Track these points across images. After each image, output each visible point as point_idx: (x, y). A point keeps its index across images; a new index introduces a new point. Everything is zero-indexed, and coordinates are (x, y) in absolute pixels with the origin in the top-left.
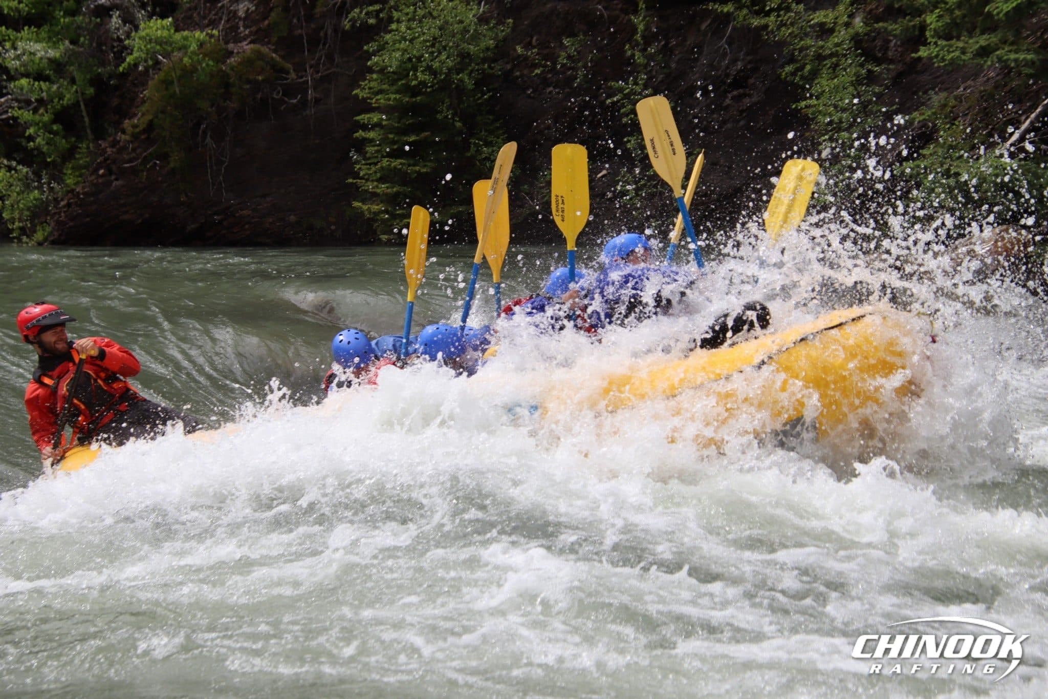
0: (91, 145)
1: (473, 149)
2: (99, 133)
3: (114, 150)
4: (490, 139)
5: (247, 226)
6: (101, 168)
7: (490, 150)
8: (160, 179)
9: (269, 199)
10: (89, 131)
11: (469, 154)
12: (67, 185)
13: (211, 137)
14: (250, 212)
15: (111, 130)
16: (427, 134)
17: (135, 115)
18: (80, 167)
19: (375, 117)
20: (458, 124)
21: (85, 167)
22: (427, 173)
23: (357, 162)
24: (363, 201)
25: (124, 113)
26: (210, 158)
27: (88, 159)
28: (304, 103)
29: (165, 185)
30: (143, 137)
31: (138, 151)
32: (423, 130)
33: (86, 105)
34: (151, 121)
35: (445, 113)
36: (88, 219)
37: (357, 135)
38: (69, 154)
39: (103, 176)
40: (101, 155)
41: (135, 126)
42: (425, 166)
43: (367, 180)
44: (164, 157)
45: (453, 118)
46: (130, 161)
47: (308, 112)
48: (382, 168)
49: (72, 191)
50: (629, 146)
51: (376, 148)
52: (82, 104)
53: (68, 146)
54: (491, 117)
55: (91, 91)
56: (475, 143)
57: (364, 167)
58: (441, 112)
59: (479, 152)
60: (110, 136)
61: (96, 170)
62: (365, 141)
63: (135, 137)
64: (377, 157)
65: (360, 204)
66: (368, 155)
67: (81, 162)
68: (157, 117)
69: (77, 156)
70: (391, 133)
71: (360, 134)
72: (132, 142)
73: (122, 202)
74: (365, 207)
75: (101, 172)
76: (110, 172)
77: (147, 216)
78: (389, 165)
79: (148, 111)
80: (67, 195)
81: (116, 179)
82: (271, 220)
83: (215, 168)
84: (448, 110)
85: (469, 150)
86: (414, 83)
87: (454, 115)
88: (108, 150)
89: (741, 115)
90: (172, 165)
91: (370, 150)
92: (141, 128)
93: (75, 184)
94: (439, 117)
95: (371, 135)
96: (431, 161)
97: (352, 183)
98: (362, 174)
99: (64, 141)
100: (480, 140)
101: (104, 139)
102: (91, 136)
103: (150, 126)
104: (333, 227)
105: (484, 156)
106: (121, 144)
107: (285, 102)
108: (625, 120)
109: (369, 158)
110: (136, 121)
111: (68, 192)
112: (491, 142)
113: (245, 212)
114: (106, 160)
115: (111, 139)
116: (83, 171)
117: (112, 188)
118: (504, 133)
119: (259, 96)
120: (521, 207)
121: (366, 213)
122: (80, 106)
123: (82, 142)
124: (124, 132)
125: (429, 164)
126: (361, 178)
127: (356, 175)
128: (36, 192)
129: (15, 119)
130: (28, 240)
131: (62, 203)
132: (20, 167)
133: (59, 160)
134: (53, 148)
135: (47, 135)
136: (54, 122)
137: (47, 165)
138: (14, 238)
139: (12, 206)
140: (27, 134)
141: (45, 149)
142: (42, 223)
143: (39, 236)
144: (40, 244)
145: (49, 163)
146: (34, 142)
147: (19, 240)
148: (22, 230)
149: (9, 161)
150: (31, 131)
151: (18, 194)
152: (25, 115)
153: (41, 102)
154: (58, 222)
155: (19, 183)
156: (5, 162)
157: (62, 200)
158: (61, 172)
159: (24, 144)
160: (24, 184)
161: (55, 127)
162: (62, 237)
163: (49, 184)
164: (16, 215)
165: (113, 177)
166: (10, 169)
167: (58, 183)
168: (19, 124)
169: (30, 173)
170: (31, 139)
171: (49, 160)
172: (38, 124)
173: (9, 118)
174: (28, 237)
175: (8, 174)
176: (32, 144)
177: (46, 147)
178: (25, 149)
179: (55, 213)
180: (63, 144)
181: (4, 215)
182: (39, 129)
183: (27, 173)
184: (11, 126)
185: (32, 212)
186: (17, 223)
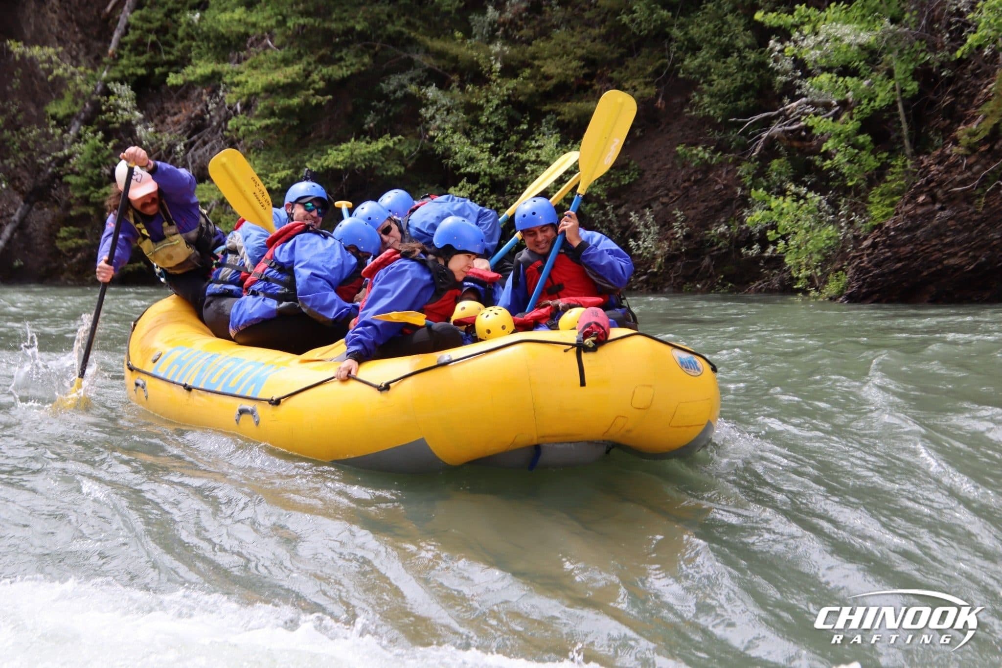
0: (909, 162)
2: (921, 146)
3: (942, 168)
6: (922, 193)
10: (907, 142)
12: (873, 219)
15: (937, 140)
17: (974, 118)
18: (893, 193)
21: (899, 193)
25: (958, 115)
27: (903, 182)
30: (983, 149)
31: (976, 168)
33: (906, 108)
34: (997, 126)
36: (899, 265)
38: (877, 176)
39: (923, 204)
40: (922, 176)
41: (973, 134)
46: (963, 183)
49: (880, 226)
52: (900, 105)
53: (879, 164)
55: (913, 86)
60: (936, 148)
61: (914, 197)
63: (972, 148)
67: (893, 186)
69: (889, 178)
72: (967, 156)
73: (948, 240)
75: (921, 199)
76: (934, 199)
77: (983, 260)
79: (992, 112)
80: (872, 231)
81: (942, 209)
88: (933, 168)
92: (982, 136)
93: (884, 217)
99: (872, 157)
101: (929, 154)
102: (909, 151)
103: (994, 134)
106: (952, 159)
110: (974, 127)
111: (874, 228)
114: (928, 182)
115: (938, 152)
116: (896, 198)
117: (935, 221)
122: (896, 109)
123: (896, 158)
124: (956, 142)
128: (831, 227)
129: (809, 129)
130: (817, 294)
131: (866, 243)
132: (810, 195)
133: (864, 185)
134: (856, 167)
135: (850, 150)
136: (860, 131)
137: (846, 191)
138: (798, 290)
139: (799, 247)
140: (824, 149)
141: (845, 169)
142: (836, 271)
143: (832, 288)
144: (832, 299)
145: (851, 187)
146: (831, 159)
147: (805, 292)
148: (810, 278)
149: (797, 186)
150: (829, 145)
151: (807, 232)
152: (822, 124)
153: (844, 104)
154: (859, 270)
155: (810, 216)
156: (793, 188)
157: (865, 238)
158: (865, 199)
159: (817, 163)
160: (815, 217)
161: (861, 139)
162: (864, 291)
163: (849, 216)
164: (804, 260)
165: (938, 206)
166: (798, 197)
167: (861, 216)
168: (814, 135)
169: (824, 202)
170: (827, 155)
171: (850, 184)
172: (839, 135)
173: (801, 129)
174: (817, 289)
175: (795, 204)
176: (828, 162)
177: (848, 166)
178: (819, 170)
179: (854, 257)
180: (871, 162)
181: (786, 260)
182: (840, 142)
183: (820, 201)
184: (803, 139)
185: (824, 255)
186: (803, 271)
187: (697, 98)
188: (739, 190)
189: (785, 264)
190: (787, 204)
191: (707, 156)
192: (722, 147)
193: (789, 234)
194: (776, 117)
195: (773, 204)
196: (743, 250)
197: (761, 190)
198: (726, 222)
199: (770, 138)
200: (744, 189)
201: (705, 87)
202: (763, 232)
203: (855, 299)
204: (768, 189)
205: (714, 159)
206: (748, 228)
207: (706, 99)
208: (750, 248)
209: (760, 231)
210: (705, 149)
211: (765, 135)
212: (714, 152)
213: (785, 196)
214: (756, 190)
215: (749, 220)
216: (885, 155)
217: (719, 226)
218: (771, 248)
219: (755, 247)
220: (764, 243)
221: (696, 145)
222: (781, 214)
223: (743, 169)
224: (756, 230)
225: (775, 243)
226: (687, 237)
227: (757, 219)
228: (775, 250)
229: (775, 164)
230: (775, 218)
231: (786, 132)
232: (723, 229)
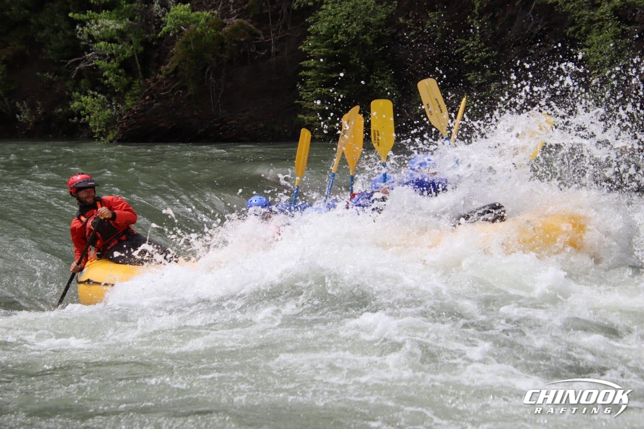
0: (141, 81)
1: (372, 82)
2: (146, 75)
3: (155, 84)
4: (384, 75)
5: (234, 130)
6: (147, 95)
8: (182, 102)
9: (247, 113)
10: (140, 73)
11: (369, 85)
12: (127, 106)
13: (213, 76)
14: (236, 122)
15: (153, 72)
17: (168, 63)
18: (135, 95)
19: (312, 62)
20: (363, 67)
21: (138, 95)
23: (301, 90)
24: (305, 114)
25: (160, 62)
26: (212, 88)
27: (139, 90)
28: (269, 55)
29: (185, 105)
30: (172, 76)
31: (170, 85)
33: (139, 58)
34: (177, 67)
35: (355, 59)
36: (139, 127)
37: (301, 74)
38: (127, 88)
39: (148, 100)
40: (147, 87)
41: (167, 70)
43: (307, 101)
44: (185, 88)
45: (360, 63)
46: (165, 91)
47: (271, 60)
48: (316, 94)
49: (130, 109)
50: (469, 79)
51: (313, 82)
52: (136, 56)
53: (128, 82)
54: (383, 62)
55: (141, 49)
56: (373, 78)
57: (305, 93)
58: (353, 59)
59: (375, 83)
60: (153, 76)
61: (144, 97)
62: (305, 77)
63: (167, 76)
64: (313, 87)
65: (303, 116)
66: (307, 86)
67: (135, 92)
68: (180, 64)
69: (133, 88)
70: (322, 72)
71: (303, 73)
72: (165, 79)
73: (159, 116)
74: (306, 118)
75: (147, 97)
76: (152, 98)
77: (175, 124)
78: (320, 92)
79: (175, 60)
80: (127, 112)
81: (156, 102)
82: (248, 126)
83: (215, 94)
84: (357, 58)
85: (369, 82)
86: (336, 41)
87: (361, 60)
88: (152, 84)
90: (189, 93)
91: (309, 82)
92: (171, 71)
93: (132, 105)
94: (351, 62)
95: (310, 73)
96: (346, 89)
97: (298, 103)
98: (304, 97)
99: (125, 79)
100: (376, 76)
101: (149, 78)
102: (141, 76)
103: (176, 70)
104: (286, 131)
105: (379, 86)
106: (159, 81)
107: (257, 54)
108: (467, 62)
109: (308, 88)
110: (168, 67)
111: (128, 110)
112: (384, 77)
113: (233, 122)
114: (150, 90)
115: (153, 78)
116: (137, 97)
117: (154, 108)
118: (391, 72)
119: (242, 51)
120: (401, 117)
121: (306, 121)
122: (135, 58)
123: (136, 80)
124: (161, 73)
125: (344, 91)
126: (304, 100)
127: (301, 99)
128: (109, 110)
129: (97, 66)
130: (104, 139)
131: (124, 117)
132: (99, 95)
133: (122, 91)
134: (119, 83)
135: (116, 76)
136: (120, 68)
137: (115, 94)
138: (96, 138)
139: (95, 119)
140: (104, 75)
141: (114, 84)
142: (112, 129)
143: (111, 137)
144: (111, 142)
145: (117, 92)
146: (108, 80)
147: (99, 139)
148: (101, 133)
149: (93, 91)
150: (106, 73)
151: (98, 111)
152: (103, 64)
153: (112, 56)
154: (122, 129)
155: (99, 105)
156: (91, 92)
157: (124, 115)
158: (123, 98)
159: (102, 81)
160: (102, 105)
161: (120, 71)
162: (125, 138)
163: (117, 105)
164: (97, 124)
165: (154, 101)
166: (93, 96)
167: (122, 105)
168: (99, 69)
169: (105, 99)
170: (106, 78)
171: (116, 91)
172: (110, 69)
173: (93, 66)
174: (104, 137)
175: (93, 99)
176: (106, 81)
177: (115, 83)
178: (103, 84)
179: (120, 123)
180: (125, 81)
181: (90, 124)
182: (111, 72)
183: (104, 99)
184: (94, 70)
185: (106, 122)
186: (97, 129)
187: (45, 51)
188: (67, 93)
189: (89, 126)
190: (89, 99)
191: (51, 77)
192: (57, 73)
193: (90, 113)
194: (82, 60)
195: (83, 99)
196: (70, 120)
197: (77, 93)
198: (62, 107)
199: (79, 70)
200: (69, 92)
201: (48, 46)
202: (79, 112)
203: (121, 141)
204: (80, 93)
205: (54, 79)
206: (72, 110)
207: (49, 51)
208: (73, 119)
209: (77, 111)
210: (50, 74)
211: (77, 68)
212: (54, 75)
213: (88, 96)
214: (75, 92)
215: (72, 106)
216: (131, 78)
217: (58, 109)
218: (83, 119)
219: (75, 118)
220: (80, 117)
221: (45, 72)
222: (86, 104)
223: (68, 84)
224: (76, 111)
225: (84, 117)
226: (44, 114)
227: (76, 106)
228: (84, 120)
229: (83, 81)
230: (84, 105)
231: (87, 67)
232: (60, 110)
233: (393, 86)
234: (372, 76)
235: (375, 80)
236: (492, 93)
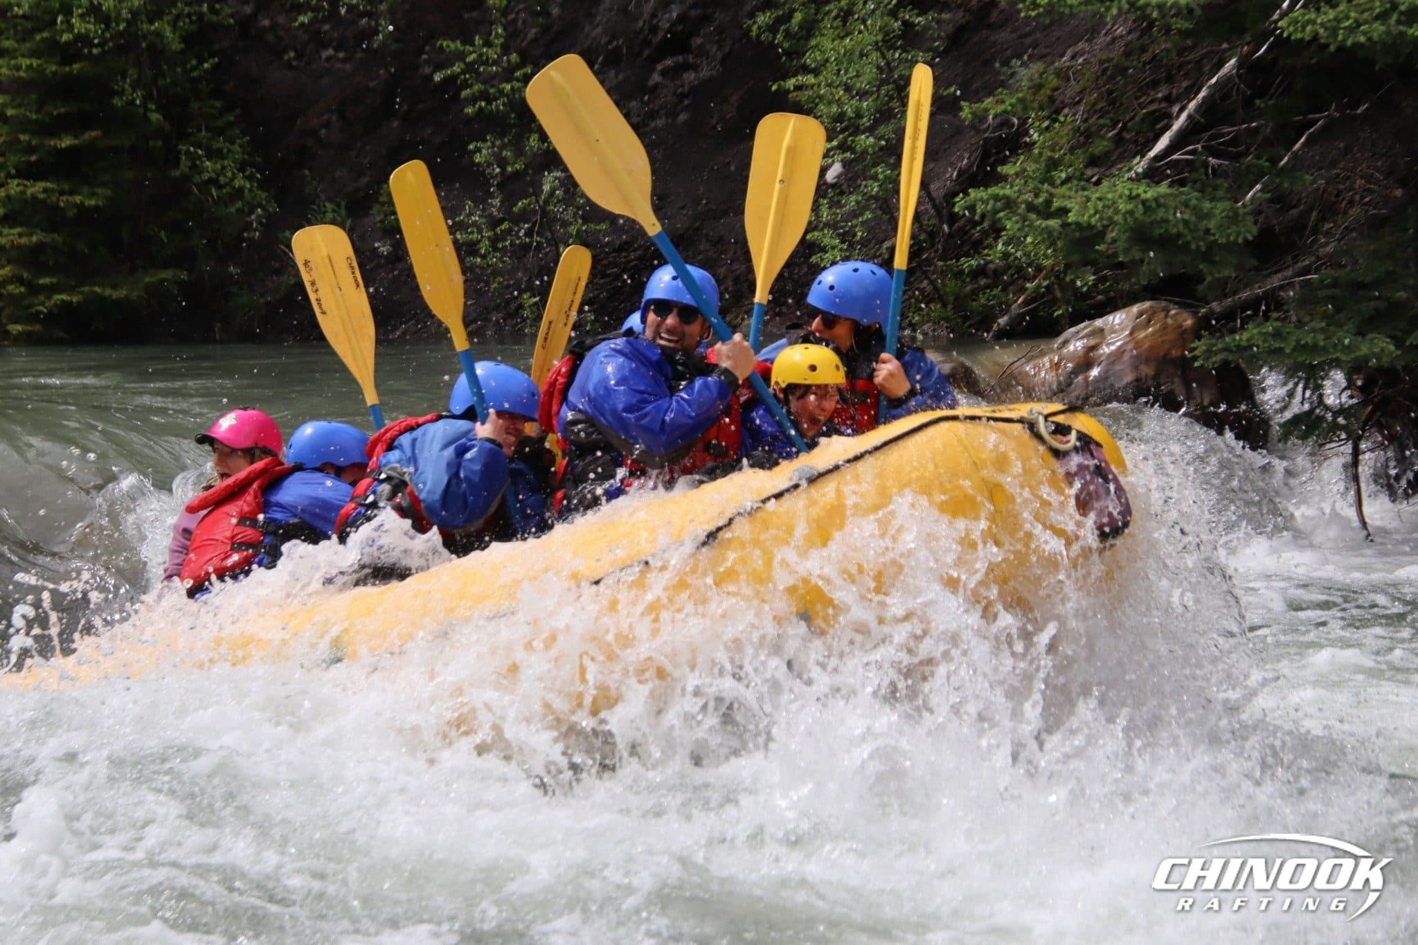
1: (185, 163)
4: (220, 143)
7: (219, 166)
11: (176, 173)
16: (94, 134)
20: (155, 117)
22: (96, 208)
32: (87, 126)
35: (128, 94)
42: (93, 195)
45: (144, 104)
50: (478, 158)
54: (218, 104)
56: (188, 153)
58: (121, 93)
59: (194, 167)
70: (24, 132)
78: (23, 192)
84: (134, 90)
85: (177, 164)
86: (66, 37)
87: (146, 99)
89: (681, 101)
94: (117, 101)
96: (104, 185)
100: (198, 145)
105: (206, 176)
108: (469, 110)
112: (220, 151)
118: (244, 134)
120: (278, 272)
125: (99, 191)
233: (250, 178)
234: (183, 148)
235: (193, 157)
236: (547, 202)
